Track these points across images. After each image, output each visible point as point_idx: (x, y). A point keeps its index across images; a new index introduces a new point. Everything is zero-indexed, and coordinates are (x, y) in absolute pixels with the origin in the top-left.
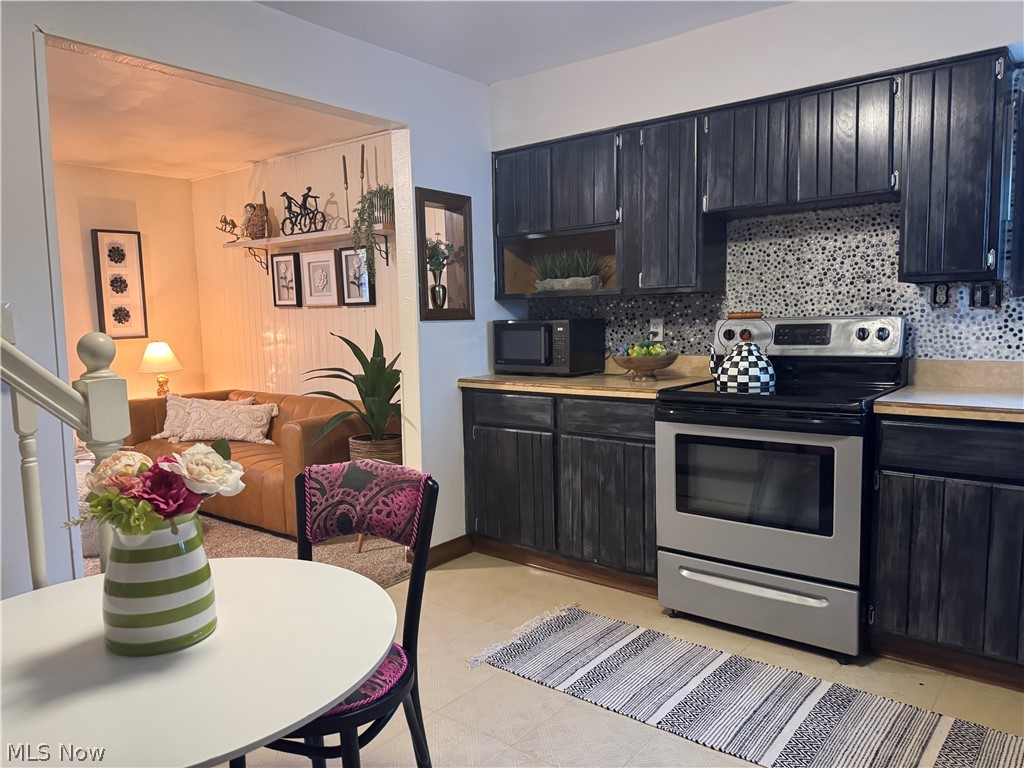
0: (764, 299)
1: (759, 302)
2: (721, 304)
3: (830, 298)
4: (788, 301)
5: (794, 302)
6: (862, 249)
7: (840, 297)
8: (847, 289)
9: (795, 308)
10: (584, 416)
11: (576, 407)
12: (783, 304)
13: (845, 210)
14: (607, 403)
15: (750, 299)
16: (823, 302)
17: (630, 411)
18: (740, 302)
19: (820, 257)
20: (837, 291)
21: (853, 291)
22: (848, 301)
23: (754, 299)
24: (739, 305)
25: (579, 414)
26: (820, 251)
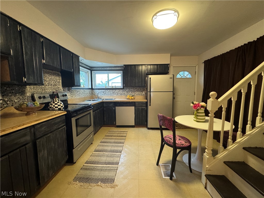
0: (37, 88)
1: (36, 89)
2: (25, 89)
3: (50, 89)
4: (43, 89)
5: (44, 89)
6: (54, 79)
7: (52, 89)
8: (53, 87)
9: (44, 91)
10: (45, 128)
11: (41, 127)
12: (42, 90)
13: (50, 71)
14: (52, 120)
15: (34, 88)
16: (49, 89)
17: (59, 120)
18: (31, 89)
19: (48, 80)
20: (51, 87)
21: (54, 88)
22: (53, 89)
23: (35, 88)
24: (31, 90)
25: (43, 129)
26: (48, 78)
